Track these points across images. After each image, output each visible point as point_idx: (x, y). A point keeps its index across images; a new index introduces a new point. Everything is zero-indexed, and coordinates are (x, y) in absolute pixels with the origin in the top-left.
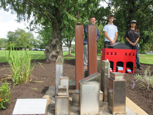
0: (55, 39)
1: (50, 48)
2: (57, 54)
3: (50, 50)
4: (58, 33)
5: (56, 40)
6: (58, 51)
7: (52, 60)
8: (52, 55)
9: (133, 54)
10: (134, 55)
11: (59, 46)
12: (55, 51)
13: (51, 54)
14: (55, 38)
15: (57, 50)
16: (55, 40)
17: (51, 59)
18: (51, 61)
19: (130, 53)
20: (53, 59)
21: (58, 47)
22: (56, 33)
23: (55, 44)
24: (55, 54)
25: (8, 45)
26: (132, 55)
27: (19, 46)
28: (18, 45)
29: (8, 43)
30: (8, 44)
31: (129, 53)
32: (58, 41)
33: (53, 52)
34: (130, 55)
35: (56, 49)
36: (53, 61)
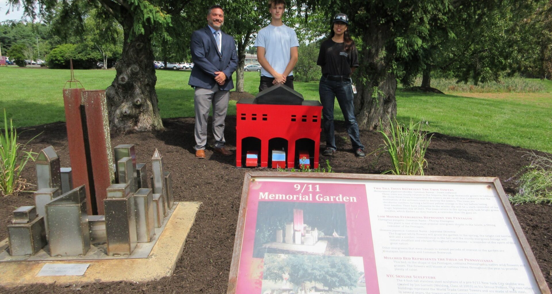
0: (130, 68)
1: (117, 93)
2: (134, 111)
3: (116, 98)
4: (136, 49)
5: (131, 70)
6: (139, 103)
7: (124, 128)
8: (121, 113)
9: (314, 117)
10: (315, 121)
11: (140, 88)
12: (129, 103)
13: (118, 112)
14: (128, 66)
15: (136, 100)
16: (129, 70)
17: (121, 125)
18: (120, 131)
19: (305, 116)
20: (124, 124)
21: (138, 91)
22: (132, 50)
23: (128, 83)
24: (128, 112)
25: (51, 49)
26: (310, 119)
27: (86, 53)
28: (83, 51)
29: (50, 43)
30: (49, 46)
31: (303, 116)
32: (137, 74)
33: (123, 104)
34: (304, 120)
35: (132, 95)
36: (125, 131)
